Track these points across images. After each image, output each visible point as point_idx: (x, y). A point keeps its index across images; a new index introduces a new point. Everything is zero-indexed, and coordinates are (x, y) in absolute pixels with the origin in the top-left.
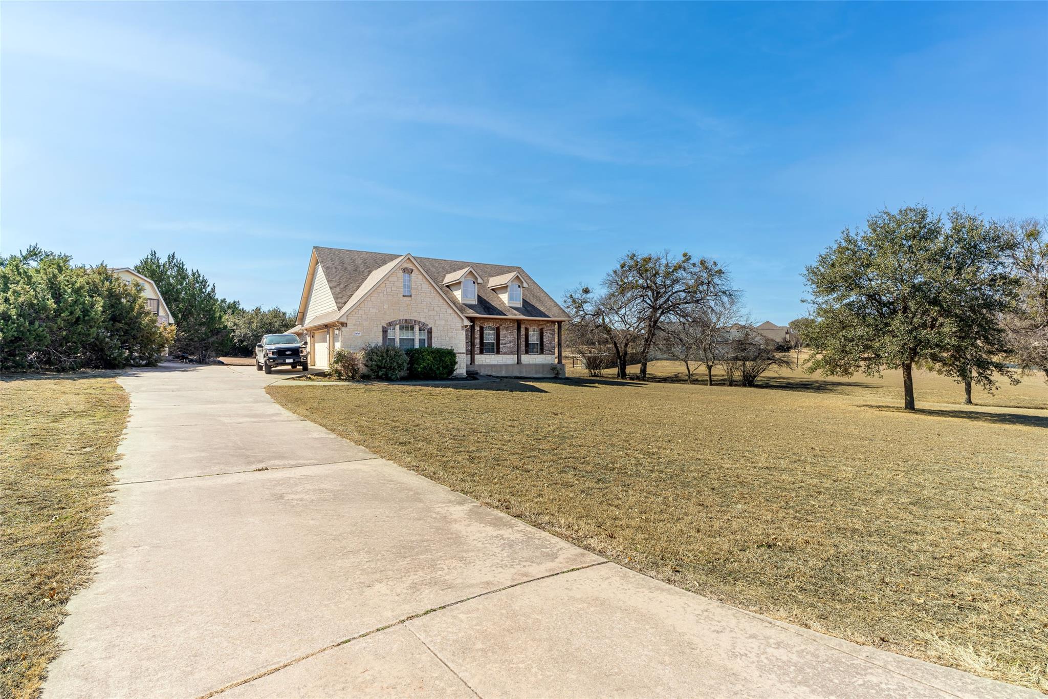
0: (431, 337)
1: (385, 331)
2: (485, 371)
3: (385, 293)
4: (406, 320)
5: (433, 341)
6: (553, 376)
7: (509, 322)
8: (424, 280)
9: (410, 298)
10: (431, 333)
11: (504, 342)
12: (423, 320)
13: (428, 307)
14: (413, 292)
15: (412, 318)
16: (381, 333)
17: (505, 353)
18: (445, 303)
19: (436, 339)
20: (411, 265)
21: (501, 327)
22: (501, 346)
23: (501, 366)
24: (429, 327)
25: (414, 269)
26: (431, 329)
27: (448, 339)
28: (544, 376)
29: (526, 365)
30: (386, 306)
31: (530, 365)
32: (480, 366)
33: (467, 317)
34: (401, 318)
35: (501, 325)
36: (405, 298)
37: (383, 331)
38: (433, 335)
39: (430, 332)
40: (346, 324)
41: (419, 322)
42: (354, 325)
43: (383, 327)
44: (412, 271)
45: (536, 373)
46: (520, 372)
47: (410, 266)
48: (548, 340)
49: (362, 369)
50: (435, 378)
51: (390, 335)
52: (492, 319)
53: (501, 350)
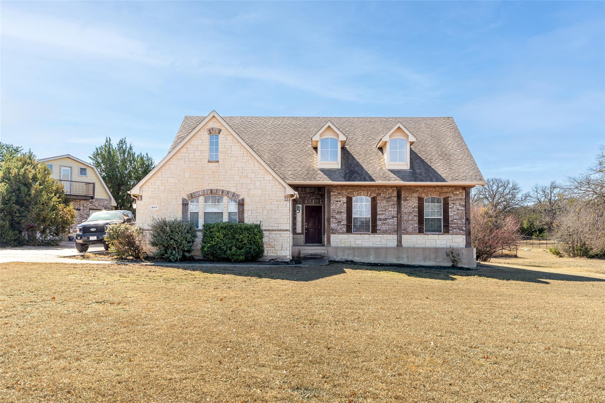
0: (243, 210)
1: (185, 205)
2: (343, 255)
3: (187, 160)
4: (211, 190)
5: (246, 215)
6: (450, 264)
7: (390, 191)
8: (235, 141)
9: (216, 164)
10: (243, 205)
11: (383, 217)
12: (233, 190)
13: (241, 174)
14: (221, 157)
15: (218, 188)
16: (181, 206)
17: (385, 232)
18: (262, 168)
19: (250, 212)
20: (219, 124)
21: (379, 198)
22: (379, 223)
23: (368, 249)
24: (240, 198)
25: (222, 128)
26: (243, 200)
27: (265, 212)
28: (438, 264)
29: (408, 248)
30: (187, 175)
31: (414, 249)
32: (336, 248)
33: (291, 185)
34: (206, 188)
35: (379, 194)
36: (211, 164)
37: (183, 204)
38: (246, 207)
39: (241, 204)
40: (141, 196)
41: (228, 192)
42: (150, 198)
43: (184, 200)
44: (220, 131)
45: (425, 260)
46: (398, 258)
47: (217, 126)
48: (457, 214)
49: (148, 248)
50: (228, 260)
51: (192, 208)
52: (365, 186)
53: (378, 228)
